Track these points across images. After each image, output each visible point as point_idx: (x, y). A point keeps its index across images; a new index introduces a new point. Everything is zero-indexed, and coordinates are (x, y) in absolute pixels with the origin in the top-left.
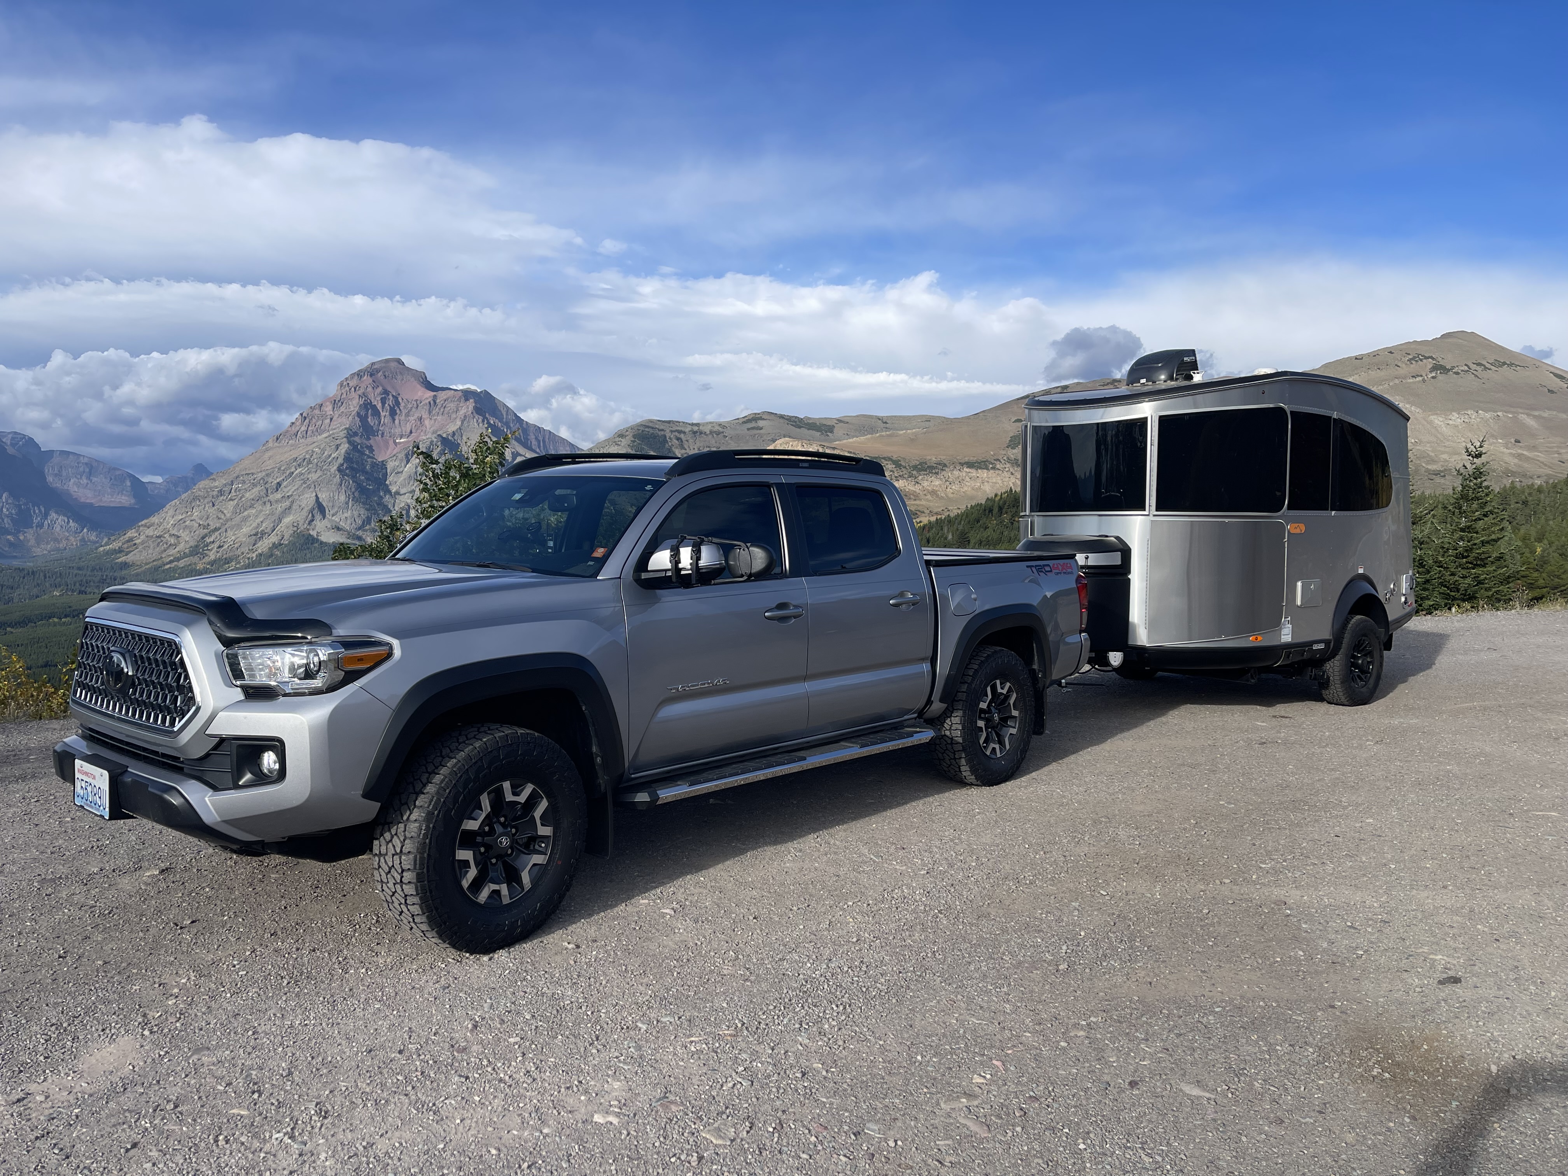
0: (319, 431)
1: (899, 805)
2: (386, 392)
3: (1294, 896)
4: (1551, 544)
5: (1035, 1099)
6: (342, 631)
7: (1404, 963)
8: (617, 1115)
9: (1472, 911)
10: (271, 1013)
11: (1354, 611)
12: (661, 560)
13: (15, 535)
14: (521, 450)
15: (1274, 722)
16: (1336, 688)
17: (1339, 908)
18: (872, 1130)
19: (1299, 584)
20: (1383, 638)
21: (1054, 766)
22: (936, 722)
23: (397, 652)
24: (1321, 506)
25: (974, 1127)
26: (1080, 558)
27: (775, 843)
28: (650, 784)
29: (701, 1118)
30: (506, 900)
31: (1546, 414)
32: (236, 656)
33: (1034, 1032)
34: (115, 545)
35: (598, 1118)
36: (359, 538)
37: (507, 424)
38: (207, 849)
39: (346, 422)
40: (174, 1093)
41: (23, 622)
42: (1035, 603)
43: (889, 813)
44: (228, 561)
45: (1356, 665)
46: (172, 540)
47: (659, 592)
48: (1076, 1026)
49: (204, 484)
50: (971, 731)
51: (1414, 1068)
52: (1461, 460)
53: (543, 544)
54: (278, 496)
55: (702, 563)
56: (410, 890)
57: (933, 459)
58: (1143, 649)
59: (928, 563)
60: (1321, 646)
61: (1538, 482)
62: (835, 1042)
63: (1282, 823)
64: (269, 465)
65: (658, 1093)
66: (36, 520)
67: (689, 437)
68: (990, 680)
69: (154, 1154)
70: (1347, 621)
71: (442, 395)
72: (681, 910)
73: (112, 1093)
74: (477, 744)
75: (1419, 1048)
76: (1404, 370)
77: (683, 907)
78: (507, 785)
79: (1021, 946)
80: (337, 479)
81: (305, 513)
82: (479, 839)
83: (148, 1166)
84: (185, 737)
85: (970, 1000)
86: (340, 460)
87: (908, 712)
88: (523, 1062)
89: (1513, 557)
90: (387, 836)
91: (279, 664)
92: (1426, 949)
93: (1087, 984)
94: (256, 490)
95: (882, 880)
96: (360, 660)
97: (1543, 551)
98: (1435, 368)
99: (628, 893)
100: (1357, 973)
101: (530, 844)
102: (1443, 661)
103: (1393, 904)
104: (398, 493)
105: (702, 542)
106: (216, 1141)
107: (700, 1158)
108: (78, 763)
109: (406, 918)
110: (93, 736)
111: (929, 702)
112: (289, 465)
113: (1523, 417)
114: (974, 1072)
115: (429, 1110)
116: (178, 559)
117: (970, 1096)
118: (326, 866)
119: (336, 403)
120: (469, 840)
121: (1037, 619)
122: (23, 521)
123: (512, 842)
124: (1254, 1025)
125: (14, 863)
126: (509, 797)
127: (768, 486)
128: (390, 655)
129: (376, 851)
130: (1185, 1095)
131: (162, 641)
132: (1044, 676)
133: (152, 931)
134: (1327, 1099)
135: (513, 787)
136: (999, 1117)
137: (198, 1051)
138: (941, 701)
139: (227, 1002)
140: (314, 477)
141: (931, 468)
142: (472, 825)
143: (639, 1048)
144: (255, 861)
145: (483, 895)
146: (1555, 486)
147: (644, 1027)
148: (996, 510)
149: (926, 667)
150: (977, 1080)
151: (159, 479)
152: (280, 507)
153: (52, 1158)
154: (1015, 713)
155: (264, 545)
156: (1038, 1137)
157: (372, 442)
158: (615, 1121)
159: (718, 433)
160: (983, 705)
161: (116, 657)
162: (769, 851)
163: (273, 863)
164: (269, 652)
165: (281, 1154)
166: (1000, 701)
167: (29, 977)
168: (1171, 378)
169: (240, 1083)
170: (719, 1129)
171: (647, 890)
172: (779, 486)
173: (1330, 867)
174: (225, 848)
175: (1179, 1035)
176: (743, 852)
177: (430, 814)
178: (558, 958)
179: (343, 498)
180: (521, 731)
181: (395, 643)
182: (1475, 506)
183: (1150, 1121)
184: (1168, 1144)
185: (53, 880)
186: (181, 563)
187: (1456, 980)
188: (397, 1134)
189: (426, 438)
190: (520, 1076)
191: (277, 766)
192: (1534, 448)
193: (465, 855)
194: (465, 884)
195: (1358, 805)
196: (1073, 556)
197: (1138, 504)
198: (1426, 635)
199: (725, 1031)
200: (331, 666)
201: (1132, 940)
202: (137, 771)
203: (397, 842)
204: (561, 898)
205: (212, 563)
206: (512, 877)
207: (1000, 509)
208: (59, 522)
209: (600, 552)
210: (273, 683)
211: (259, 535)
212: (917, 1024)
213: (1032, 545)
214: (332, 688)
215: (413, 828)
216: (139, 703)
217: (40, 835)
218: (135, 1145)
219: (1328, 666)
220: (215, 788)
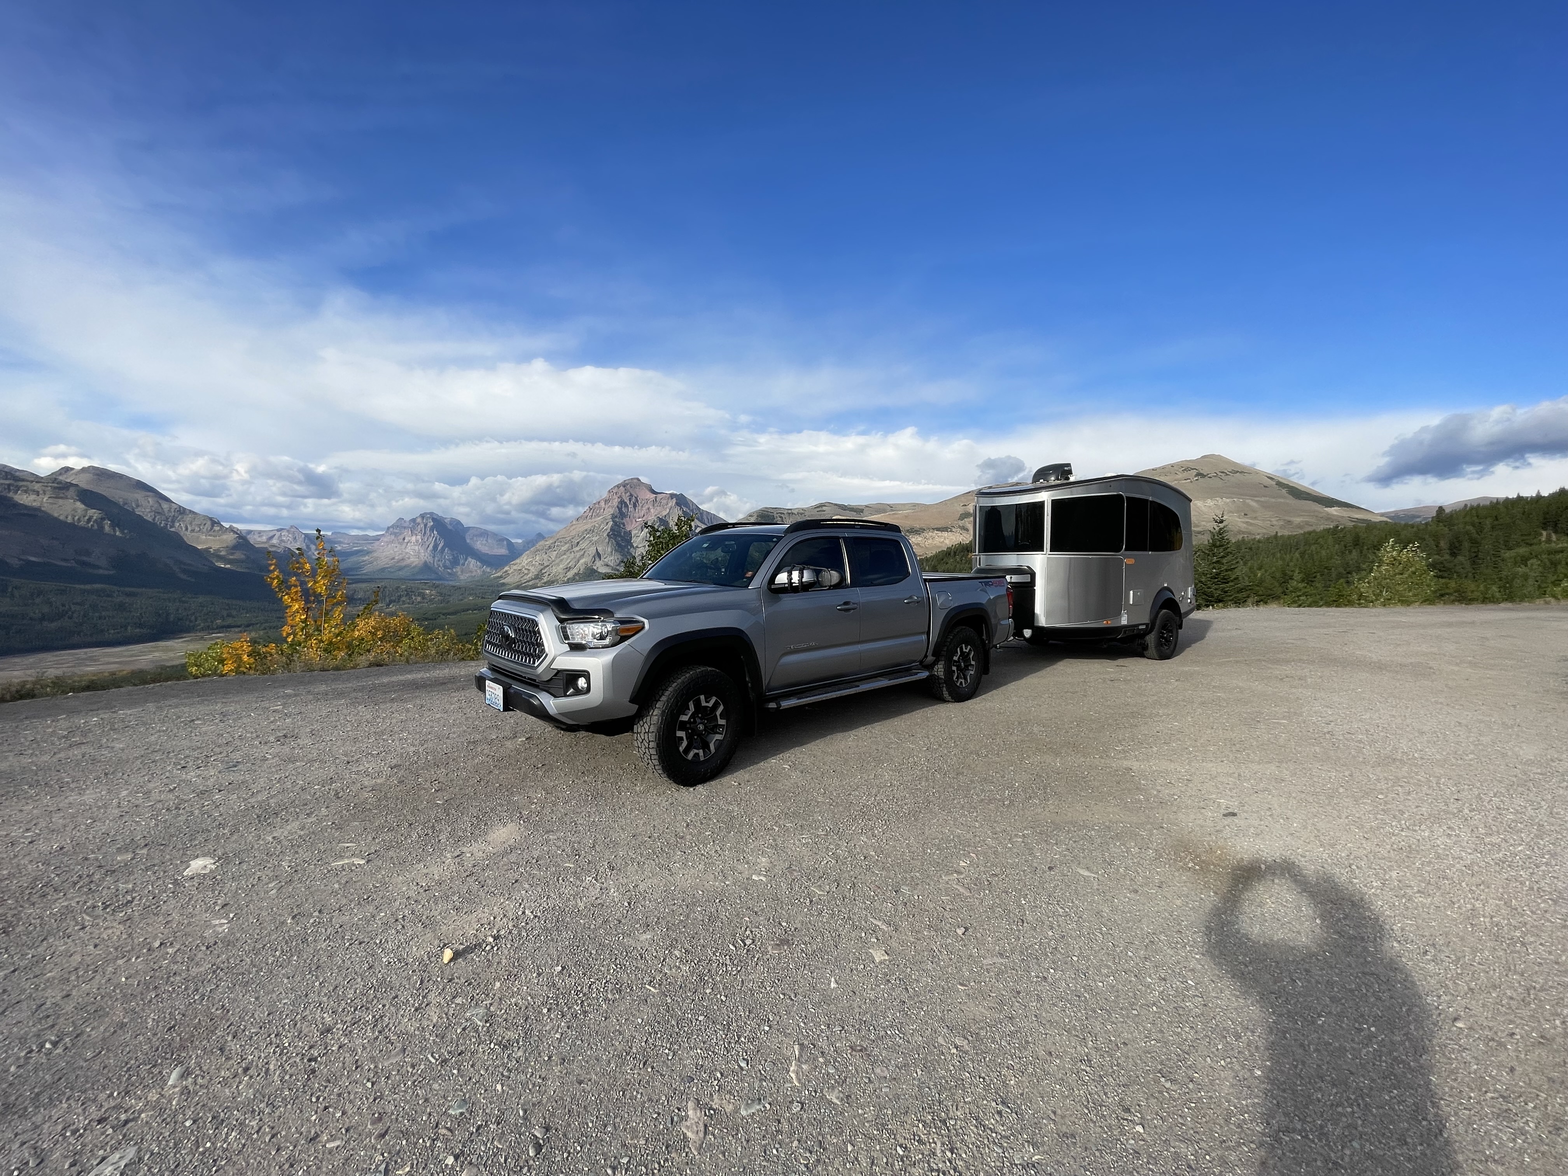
0: (598, 515)
1: (909, 712)
2: (631, 495)
3: (1135, 765)
4: (1266, 571)
5: (996, 875)
6: (618, 615)
7: (1202, 804)
8: (765, 876)
9: (1239, 775)
10: (583, 814)
11: (1162, 607)
12: (782, 578)
13: (451, 569)
14: (699, 524)
15: (1118, 669)
16: (1152, 650)
17: (1162, 772)
18: (905, 889)
19: (1131, 592)
20: (1178, 623)
21: (995, 692)
22: (930, 667)
23: (647, 626)
24: (1144, 549)
25: (962, 890)
26: (1008, 577)
27: (843, 731)
28: (777, 698)
29: (810, 879)
30: (702, 759)
31: (1263, 499)
32: (565, 628)
33: (993, 838)
34: (499, 574)
35: (754, 877)
36: (618, 570)
37: (692, 511)
38: (548, 728)
39: (611, 511)
40: (536, 854)
41: (455, 613)
42: (984, 602)
43: (904, 716)
44: (553, 582)
45: (1163, 637)
46: (526, 572)
47: (780, 595)
48: (1016, 835)
49: (542, 543)
50: (949, 672)
51: (1213, 864)
52: (1212, 526)
53: (719, 570)
54: (578, 549)
55: (804, 580)
56: (653, 752)
57: (917, 526)
58: (1043, 628)
59: (925, 580)
60: (1144, 627)
61: (1258, 537)
62: (882, 840)
63: (1127, 725)
64: (573, 533)
65: (787, 865)
66: (461, 562)
67: (786, 516)
68: (959, 645)
69: (527, 886)
70: (1158, 613)
71: (660, 496)
72: (794, 767)
73: (505, 853)
74: (687, 675)
75: (1216, 852)
76: (1180, 476)
77: (794, 764)
78: (702, 697)
79: (983, 791)
80: (607, 540)
81: (591, 557)
82: (688, 726)
83: (523, 892)
84: (540, 670)
85: (956, 820)
86: (609, 530)
87: (914, 661)
88: (713, 845)
89: (1243, 578)
90: (641, 723)
91: (587, 632)
92: (1214, 796)
93: (1021, 813)
94: (567, 546)
95: (902, 753)
96: (628, 630)
97: (1262, 575)
98: (1198, 474)
99: (765, 756)
100: (1175, 809)
101: (714, 729)
102: (1210, 635)
103: (1193, 770)
104: (637, 547)
105: (804, 569)
106: (558, 880)
107: (811, 901)
108: (487, 682)
109: (651, 766)
110: (494, 669)
111: (926, 656)
112: (583, 533)
113: (1247, 501)
114: (960, 860)
115: (666, 868)
116: (528, 581)
117: (959, 873)
118: (608, 738)
119: (607, 501)
120: (683, 726)
121: (986, 612)
122: (455, 562)
123: (706, 727)
124: (1118, 837)
125: (454, 733)
126: (704, 704)
127: (838, 538)
128: (643, 628)
129: (635, 731)
130: (1080, 875)
131: (529, 619)
132: (989, 642)
133: (523, 769)
134: (1163, 880)
135: (706, 698)
136: (976, 885)
137: (547, 832)
138: (933, 655)
139: (561, 808)
140: (595, 539)
141: (916, 531)
142: (684, 718)
143: (775, 840)
144: (573, 735)
145: (690, 756)
146: (1268, 539)
147: (777, 829)
148: (952, 554)
149: (924, 637)
150: (962, 864)
151: (520, 541)
152: (578, 555)
153: (475, 887)
154: (973, 663)
155: (570, 574)
156: (998, 896)
157: (624, 521)
158: (764, 879)
159: (802, 514)
160: (955, 658)
161: (506, 628)
162: (839, 736)
163: (581, 736)
164: (582, 625)
165: (591, 889)
166: (965, 656)
167: (463, 792)
168: (1058, 479)
169: (569, 850)
170: (820, 886)
171: (776, 755)
172: (844, 538)
173: (1155, 749)
174: (558, 727)
175: (1075, 842)
176: (825, 736)
177: (663, 712)
178: (730, 790)
179: (609, 550)
180: (709, 669)
181: (646, 621)
182: (1221, 550)
183: (1061, 889)
184: (1073, 902)
185: (474, 742)
186: (530, 583)
187: (1234, 815)
188: (650, 880)
189: (651, 519)
190: (712, 853)
191: (586, 686)
192: (1255, 518)
193: (680, 734)
194: (681, 749)
195: (1169, 715)
196: (1004, 577)
197: (1041, 548)
198: (1200, 621)
199: (820, 832)
200: (614, 634)
201: (1045, 788)
202: (517, 687)
203: (646, 726)
204: (730, 758)
205: (545, 583)
206: (705, 746)
207: (955, 553)
208: (472, 563)
209: (750, 574)
210: (584, 642)
211: (568, 569)
212: (927, 833)
213: (980, 571)
214: (613, 645)
215: (655, 718)
216: (519, 652)
217: (467, 719)
218: (516, 881)
219: (1148, 638)
220: (555, 697)
